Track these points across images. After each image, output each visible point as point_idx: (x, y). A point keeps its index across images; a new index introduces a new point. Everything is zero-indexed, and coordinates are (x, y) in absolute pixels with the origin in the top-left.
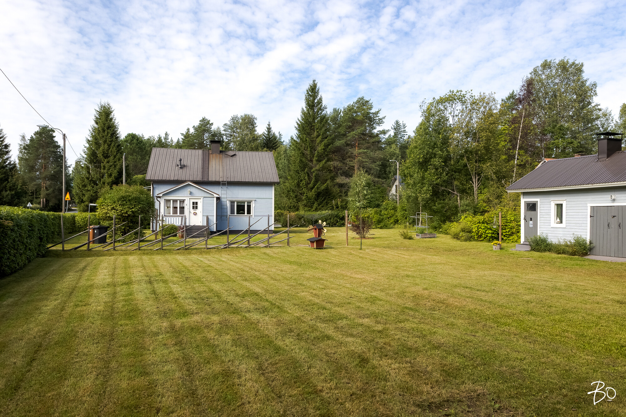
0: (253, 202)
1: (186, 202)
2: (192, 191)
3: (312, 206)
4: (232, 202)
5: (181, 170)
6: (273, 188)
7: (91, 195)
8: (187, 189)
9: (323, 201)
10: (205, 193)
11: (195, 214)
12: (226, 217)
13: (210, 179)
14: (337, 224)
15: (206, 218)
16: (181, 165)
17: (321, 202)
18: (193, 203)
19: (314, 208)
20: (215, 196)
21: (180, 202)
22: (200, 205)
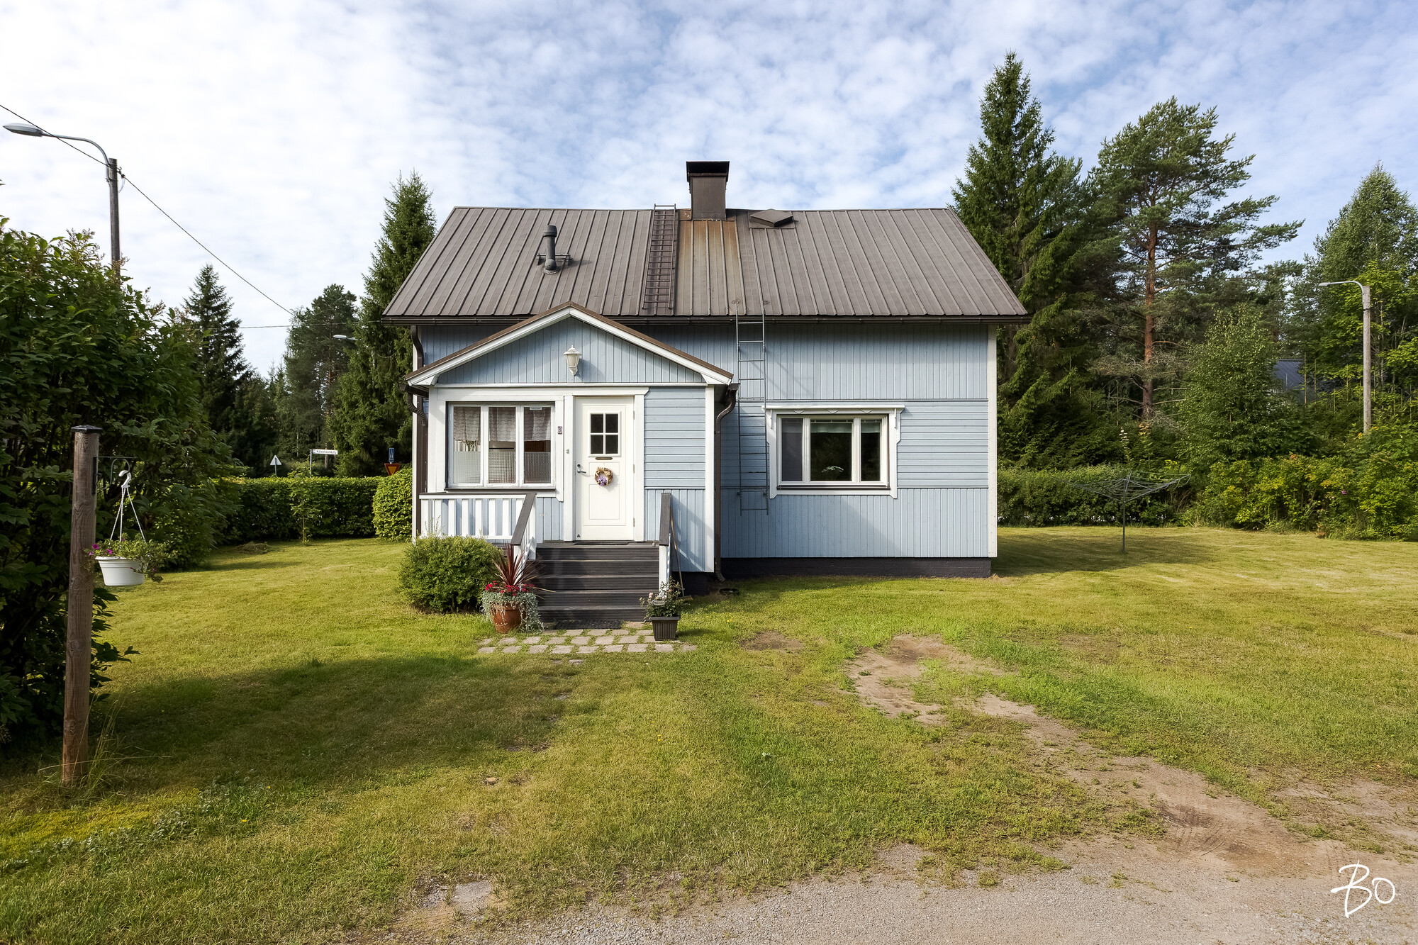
0: (892, 417)
1: (556, 418)
2: (585, 357)
3: (1016, 452)
4: (790, 422)
5: (552, 278)
6: (992, 349)
7: (367, 430)
8: (562, 345)
9: (1053, 435)
10: (657, 368)
11: (606, 479)
12: (759, 493)
13: (684, 309)
14: (1144, 514)
15: (657, 501)
16: (553, 256)
17: (1045, 441)
18: (596, 420)
19: (1025, 457)
20: (710, 381)
21: (529, 415)
22: (629, 433)
